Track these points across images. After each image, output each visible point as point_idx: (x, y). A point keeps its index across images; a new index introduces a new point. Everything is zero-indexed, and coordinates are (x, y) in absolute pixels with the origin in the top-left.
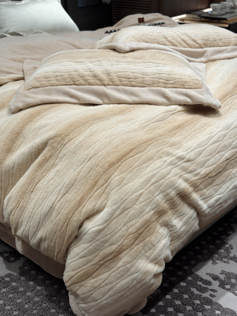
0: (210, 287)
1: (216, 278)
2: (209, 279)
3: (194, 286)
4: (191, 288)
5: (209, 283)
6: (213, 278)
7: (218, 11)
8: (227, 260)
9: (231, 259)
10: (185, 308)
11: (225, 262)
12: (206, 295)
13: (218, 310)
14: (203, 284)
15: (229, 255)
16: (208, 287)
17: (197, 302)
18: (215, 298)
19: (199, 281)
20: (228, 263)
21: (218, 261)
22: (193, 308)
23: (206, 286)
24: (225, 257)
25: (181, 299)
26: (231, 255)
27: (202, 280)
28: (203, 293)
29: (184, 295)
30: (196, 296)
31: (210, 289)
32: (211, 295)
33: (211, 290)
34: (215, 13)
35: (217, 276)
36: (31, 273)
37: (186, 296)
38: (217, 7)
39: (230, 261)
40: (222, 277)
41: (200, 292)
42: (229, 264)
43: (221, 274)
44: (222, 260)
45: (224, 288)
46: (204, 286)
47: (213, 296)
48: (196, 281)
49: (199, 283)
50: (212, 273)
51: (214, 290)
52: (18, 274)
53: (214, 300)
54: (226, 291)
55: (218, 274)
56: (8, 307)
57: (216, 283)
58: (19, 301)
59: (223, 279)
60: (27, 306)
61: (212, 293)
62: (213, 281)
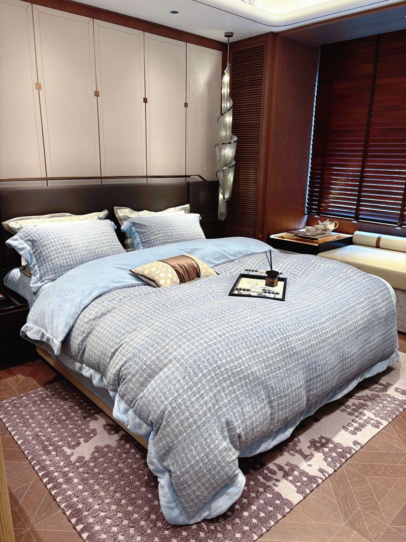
0: (275, 477)
1: (280, 468)
2: (275, 469)
3: (261, 474)
4: (258, 476)
5: (274, 473)
6: (278, 468)
7: (310, 232)
8: (293, 453)
9: (297, 452)
10: (250, 494)
11: (291, 455)
12: (271, 484)
13: (278, 500)
15: (295, 448)
16: (273, 476)
17: (261, 490)
18: (278, 487)
19: (266, 469)
20: (294, 455)
21: (285, 453)
22: (257, 495)
24: (292, 450)
25: (248, 485)
26: (298, 448)
27: (269, 469)
28: (268, 481)
29: (251, 482)
30: (261, 483)
32: (274, 484)
33: (275, 479)
34: (308, 233)
35: (283, 467)
36: (126, 447)
38: (310, 229)
39: (296, 454)
40: (287, 468)
41: (265, 480)
42: (295, 457)
43: (286, 465)
44: (289, 452)
45: (287, 479)
46: (269, 474)
47: (276, 486)
49: (266, 471)
50: (279, 463)
51: (277, 480)
52: (115, 446)
53: (276, 489)
54: (288, 482)
55: (283, 465)
56: (101, 476)
57: (280, 474)
58: (111, 471)
59: (287, 470)
60: (117, 476)
61: (275, 482)
62: (278, 471)
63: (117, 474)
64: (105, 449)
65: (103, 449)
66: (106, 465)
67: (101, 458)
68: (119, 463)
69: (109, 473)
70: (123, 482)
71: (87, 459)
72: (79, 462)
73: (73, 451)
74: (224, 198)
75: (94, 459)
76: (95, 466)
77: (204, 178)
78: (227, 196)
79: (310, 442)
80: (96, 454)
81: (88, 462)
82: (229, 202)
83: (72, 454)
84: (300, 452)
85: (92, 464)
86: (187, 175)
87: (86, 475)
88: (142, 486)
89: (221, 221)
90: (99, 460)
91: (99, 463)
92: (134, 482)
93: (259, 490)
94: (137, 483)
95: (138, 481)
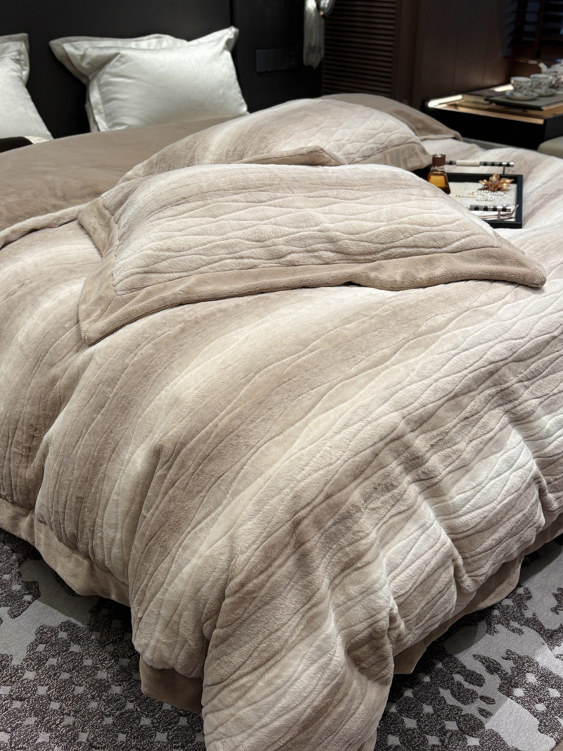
0: (480, 691)
1: (493, 667)
2: (479, 668)
3: (448, 684)
4: (441, 690)
5: (479, 681)
6: (487, 667)
7: (525, 92)
8: (519, 627)
9: (527, 623)
10: (425, 740)
11: (513, 631)
12: (471, 709)
14: (466, 680)
15: (522, 615)
16: (476, 688)
18: (491, 719)
19: (458, 673)
20: (520, 632)
21: (499, 627)
22: (442, 741)
24: (515, 619)
25: (418, 716)
26: (528, 614)
27: (463, 670)
28: (465, 704)
29: (424, 705)
30: (450, 710)
31: (480, 694)
32: (482, 711)
33: (482, 698)
34: (518, 95)
35: (498, 664)
36: (113, 625)
37: (428, 709)
38: (522, 84)
39: (525, 629)
40: (507, 666)
41: (458, 700)
42: (523, 637)
43: (506, 659)
44: (508, 625)
45: (510, 695)
46: (467, 685)
47: (487, 714)
48: (452, 672)
49: (458, 678)
50: (487, 655)
51: (488, 698)
53: (490, 724)
54: (514, 702)
55: (497, 658)
56: (55, 706)
57: (492, 682)
58: (79, 690)
59: (509, 671)
60: (94, 705)
61: (484, 705)
62: (487, 674)
63: (93, 698)
64: (63, 635)
65: (56, 634)
66: (65, 676)
67: (54, 656)
68: (97, 669)
69: (74, 697)
70: (109, 721)
71: (16, 662)
74: (318, 7)
75: (35, 660)
76: (39, 681)
78: (325, 3)
79: (556, 596)
80: (41, 647)
81: (22, 668)
84: (535, 624)
85: (30, 675)
87: (17, 704)
88: (157, 729)
89: (310, 67)
90: (47, 664)
91: (47, 670)
92: (139, 718)
93: (447, 727)
94: (146, 721)
95: (147, 716)
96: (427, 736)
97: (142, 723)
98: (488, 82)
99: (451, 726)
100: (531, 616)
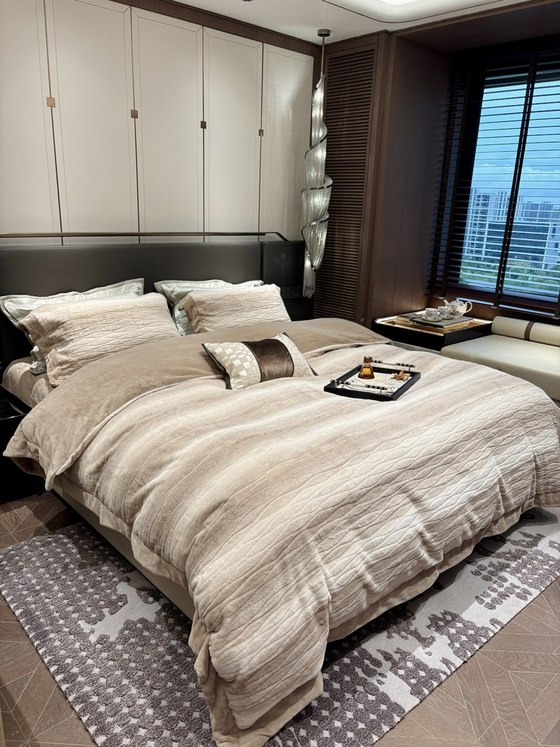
0: (379, 670)
1: (388, 657)
2: (380, 657)
3: (361, 665)
4: (356, 668)
5: (378, 664)
6: (385, 657)
7: (432, 317)
8: (406, 635)
9: (411, 633)
10: (344, 695)
11: (402, 637)
12: (373, 680)
13: (383, 704)
14: (371, 664)
15: (408, 628)
16: (377, 668)
18: (384, 685)
19: (367, 659)
20: (406, 638)
21: (394, 634)
22: (354, 696)
23: (374, 668)
24: (404, 630)
25: (341, 682)
26: (412, 628)
27: (370, 658)
28: (369, 677)
29: (345, 676)
30: (360, 679)
31: (378, 672)
32: (378, 681)
33: (380, 674)
34: (429, 318)
35: (391, 655)
36: (169, 621)
37: (347, 678)
38: (432, 312)
39: (409, 636)
40: (396, 657)
41: (366, 674)
42: (408, 641)
43: (396, 653)
44: (399, 634)
45: (396, 673)
46: (371, 666)
47: (381, 683)
48: (363, 658)
49: (367, 662)
50: (385, 650)
51: (383, 674)
52: (153, 621)
53: (382, 688)
54: (398, 678)
55: (390, 651)
56: (133, 665)
57: (387, 665)
58: (147, 657)
59: (397, 659)
60: (155, 665)
61: (380, 678)
62: (384, 661)
63: (155, 661)
64: (139, 626)
65: (136, 625)
66: (139, 649)
67: (133, 637)
68: (158, 645)
69: (144, 660)
70: (163, 675)
71: (112, 639)
72: (102, 644)
73: (94, 627)
74: (312, 266)
75: (124, 640)
76: (125, 651)
77: (285, 236)
78: (317, 263)
79: (430, 619)
80: (126, 632)
81: (115, 643)
82: (320, 272)
83: (93, 632)
84: (416, 634)
85: (119, 647)
86: (260, 231)
87: (111, 663)
88: (190, 680)
89: (307, 298)
90: (129, 642)
91: (129, 645)
92: (180, 674)
93: (357, 689)
94: (184, 676)
95: (185, 673)
96: (346, 694)
97: (182, 677)
98: (414, 308)
99: (360, 688)
100: (414, 629)
